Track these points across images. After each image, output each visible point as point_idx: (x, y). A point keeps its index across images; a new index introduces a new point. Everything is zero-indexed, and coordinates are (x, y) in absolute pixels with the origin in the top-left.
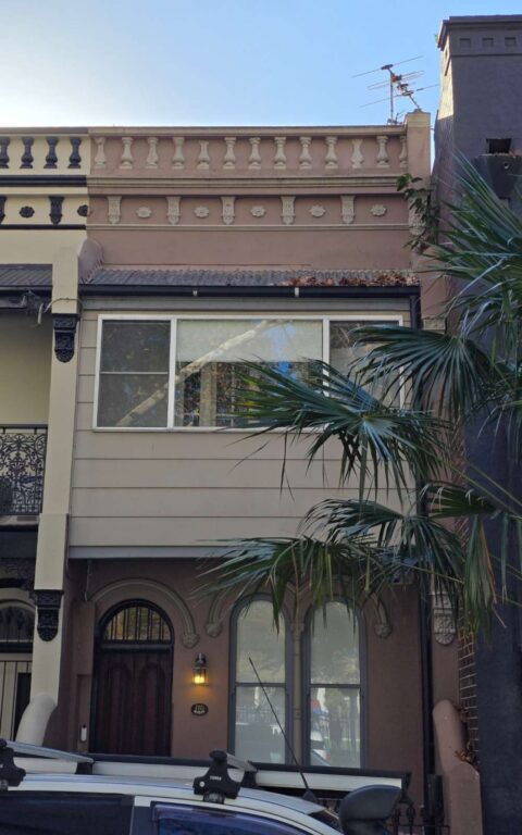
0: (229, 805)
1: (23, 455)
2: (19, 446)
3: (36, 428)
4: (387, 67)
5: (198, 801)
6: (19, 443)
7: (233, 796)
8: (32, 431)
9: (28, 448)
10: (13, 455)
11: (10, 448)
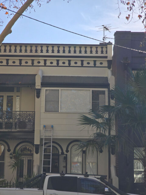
0: (88, 178)
1: (30, 117)
2: (29, 116)
3: (33, 112)
4: (103, 26)
5: (84, 177)
6: (29, 115)
7: (88, 177)
8: (32, 112)
9: (31, 116)
10: (28, 117)
11: (28, 116)
